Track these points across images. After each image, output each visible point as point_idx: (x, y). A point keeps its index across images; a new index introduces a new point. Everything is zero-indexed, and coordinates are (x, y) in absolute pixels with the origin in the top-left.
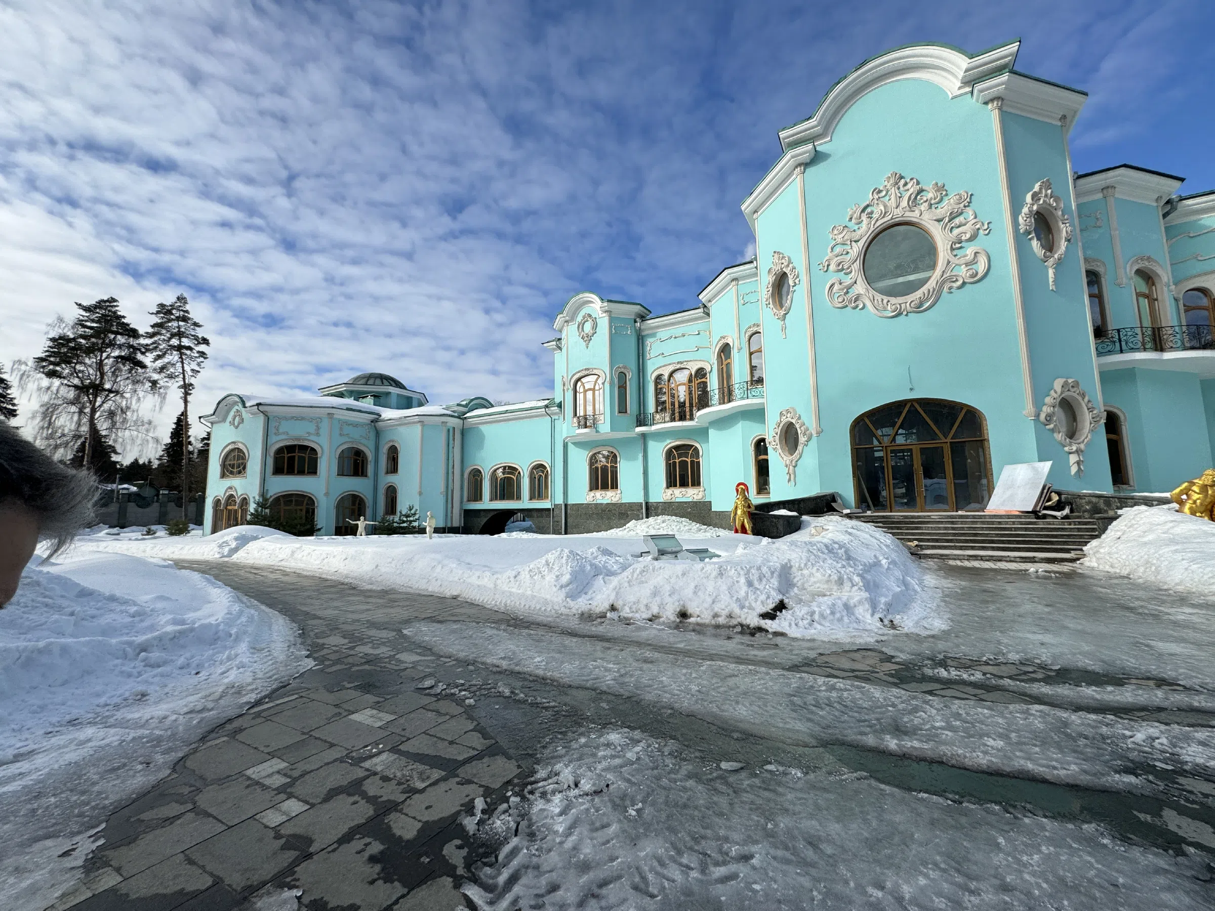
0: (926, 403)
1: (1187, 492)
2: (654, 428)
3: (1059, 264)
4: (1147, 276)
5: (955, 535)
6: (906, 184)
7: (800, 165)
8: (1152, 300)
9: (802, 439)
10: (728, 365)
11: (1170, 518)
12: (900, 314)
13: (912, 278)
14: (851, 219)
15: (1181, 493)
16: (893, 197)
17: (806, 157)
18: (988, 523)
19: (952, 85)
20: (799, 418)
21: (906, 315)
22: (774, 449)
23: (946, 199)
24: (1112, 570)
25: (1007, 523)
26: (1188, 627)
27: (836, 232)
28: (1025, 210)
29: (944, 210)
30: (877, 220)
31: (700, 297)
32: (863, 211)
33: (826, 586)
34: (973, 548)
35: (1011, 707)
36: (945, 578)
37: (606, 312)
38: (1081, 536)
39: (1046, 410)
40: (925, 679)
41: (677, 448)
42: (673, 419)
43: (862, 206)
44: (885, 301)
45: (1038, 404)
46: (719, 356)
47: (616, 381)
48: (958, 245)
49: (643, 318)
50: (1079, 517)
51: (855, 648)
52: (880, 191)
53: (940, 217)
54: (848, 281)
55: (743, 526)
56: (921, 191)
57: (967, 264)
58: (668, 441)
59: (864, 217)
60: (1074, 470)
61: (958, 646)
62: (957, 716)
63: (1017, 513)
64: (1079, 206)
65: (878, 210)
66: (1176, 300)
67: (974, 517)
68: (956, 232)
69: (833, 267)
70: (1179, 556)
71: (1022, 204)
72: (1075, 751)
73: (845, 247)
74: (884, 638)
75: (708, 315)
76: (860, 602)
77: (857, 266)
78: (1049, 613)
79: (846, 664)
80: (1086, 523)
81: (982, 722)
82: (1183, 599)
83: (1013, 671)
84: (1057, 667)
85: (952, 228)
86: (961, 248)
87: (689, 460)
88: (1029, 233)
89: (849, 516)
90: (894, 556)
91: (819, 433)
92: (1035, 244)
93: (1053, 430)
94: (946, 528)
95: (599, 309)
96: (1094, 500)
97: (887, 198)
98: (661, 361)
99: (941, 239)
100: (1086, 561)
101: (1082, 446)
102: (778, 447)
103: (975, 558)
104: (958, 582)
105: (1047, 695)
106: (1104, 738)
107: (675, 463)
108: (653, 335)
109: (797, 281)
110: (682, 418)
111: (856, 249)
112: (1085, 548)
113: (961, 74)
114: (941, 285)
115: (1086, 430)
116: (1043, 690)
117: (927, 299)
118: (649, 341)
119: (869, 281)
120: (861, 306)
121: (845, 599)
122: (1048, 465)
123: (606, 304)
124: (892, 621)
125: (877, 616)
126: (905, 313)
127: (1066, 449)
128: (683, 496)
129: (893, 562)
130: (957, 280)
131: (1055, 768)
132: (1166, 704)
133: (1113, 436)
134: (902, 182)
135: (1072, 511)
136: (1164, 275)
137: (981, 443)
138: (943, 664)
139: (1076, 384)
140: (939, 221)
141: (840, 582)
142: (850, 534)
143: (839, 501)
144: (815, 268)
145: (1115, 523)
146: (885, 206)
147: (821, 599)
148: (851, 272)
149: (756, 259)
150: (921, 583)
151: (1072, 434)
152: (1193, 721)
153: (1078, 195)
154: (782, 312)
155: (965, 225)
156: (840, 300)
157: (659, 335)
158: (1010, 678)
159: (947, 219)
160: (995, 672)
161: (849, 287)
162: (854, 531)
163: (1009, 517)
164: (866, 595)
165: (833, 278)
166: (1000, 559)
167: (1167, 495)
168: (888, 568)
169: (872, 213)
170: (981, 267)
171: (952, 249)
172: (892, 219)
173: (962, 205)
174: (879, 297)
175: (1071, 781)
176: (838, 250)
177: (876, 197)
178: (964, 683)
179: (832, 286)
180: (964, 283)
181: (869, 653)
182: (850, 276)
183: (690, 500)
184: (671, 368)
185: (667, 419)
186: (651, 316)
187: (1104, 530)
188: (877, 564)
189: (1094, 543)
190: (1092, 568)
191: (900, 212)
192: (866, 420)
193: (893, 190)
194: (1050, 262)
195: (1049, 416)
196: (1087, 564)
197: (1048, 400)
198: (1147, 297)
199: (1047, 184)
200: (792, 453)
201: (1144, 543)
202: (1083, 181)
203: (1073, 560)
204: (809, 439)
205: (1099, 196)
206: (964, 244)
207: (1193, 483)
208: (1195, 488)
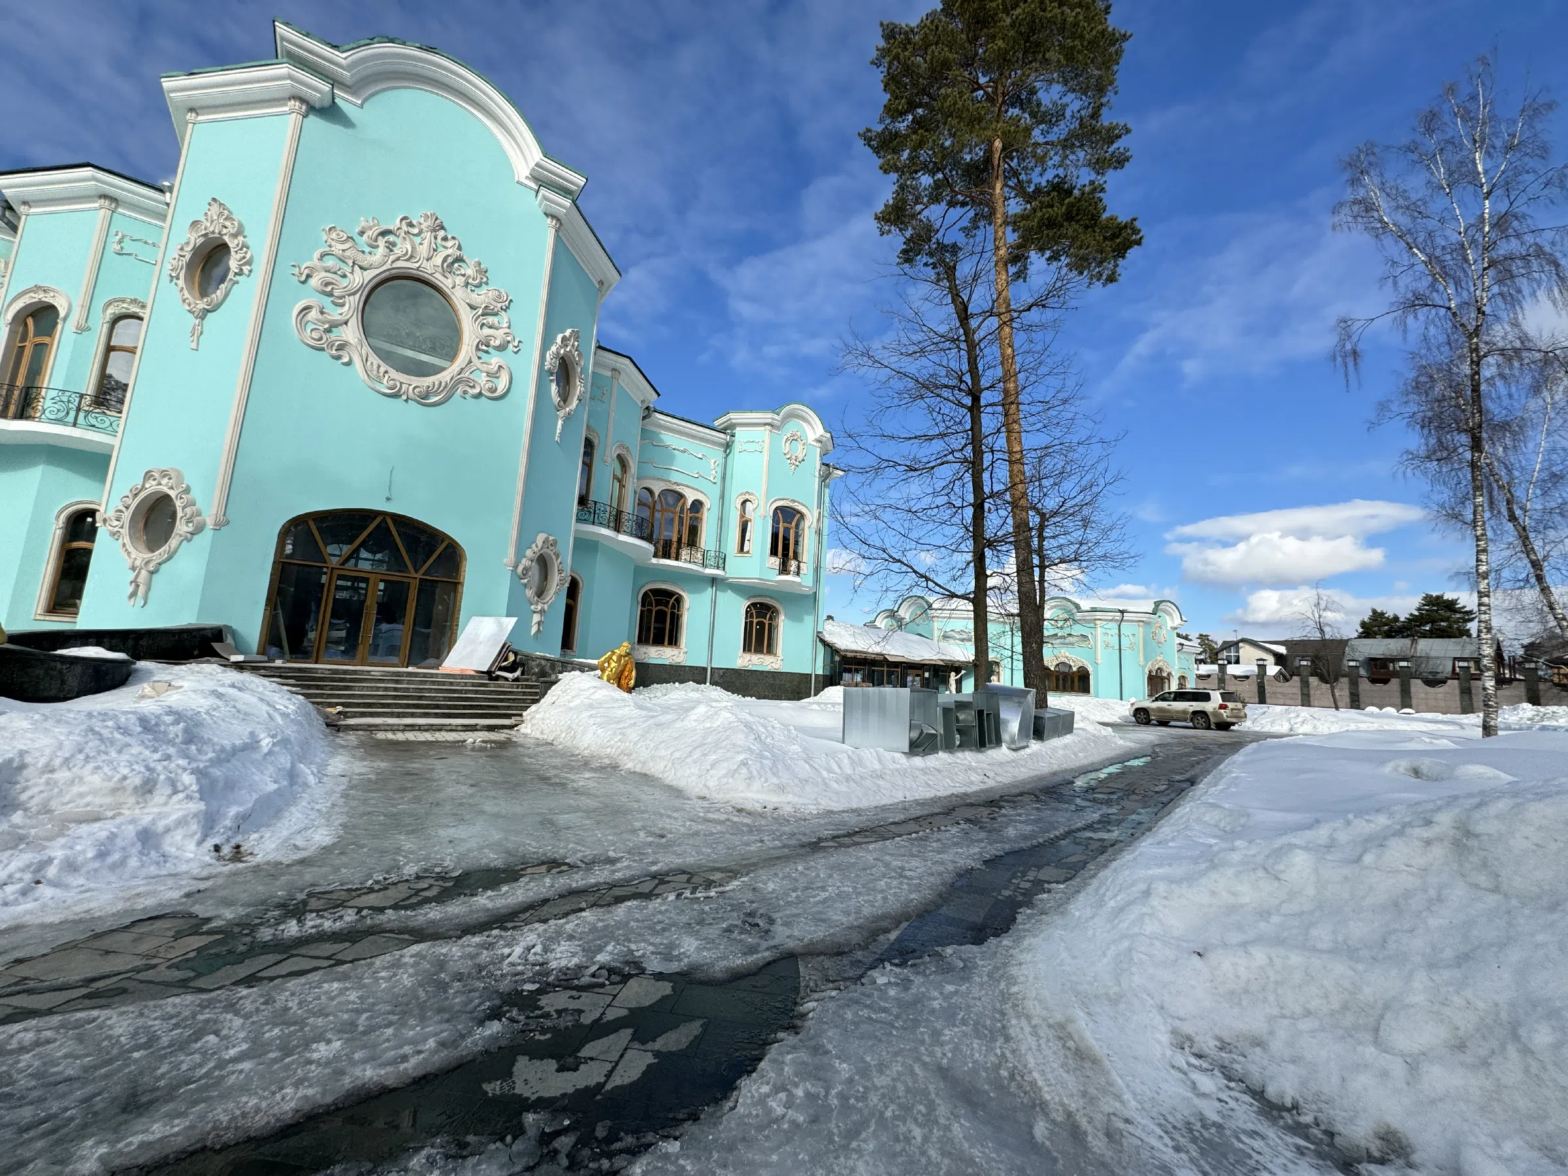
1: (609, 660)
3: (568, 418)
4: (623, 463)
5: (395, 697)
6: (445, 239)
7: (302, 100)
8: (622, 486)
9: (181, 528)
10: (43, 348)
11: (594, 684)
12: (396, 396)
13: (424, 358)
14: (362, 233)
15: (604, 662)
16: (426, 242)
17: (315, 97)
18: (439, 683)
19: (523, 171)
20: (187, 491)
21: (406, 401)
22: (114, 534)
23: (484, 287)
24: (541, 737)
25: (458, 684)
26: (582, 794)
27: (334, 236)
28: (554, 348)
29: (481, 297)
30: (398, 259)
32: (383, 234)
33: (108, 800)
34: (413, 715)
35: (378, 962)
36: (362, 759)
38: (524, 701)
39: (525, 562)
40: (258, 949)
43: (384, 227)
44: (382, 370)
45: (519, 554)
46: (19, 320)
48: (484, 348)
50: (527, 680)
51: (128, 921)
52: (411, 225)
53: (473, 303)
54: (335, 314)
56: (459, 259)
57: (488, 374)
59: (381, 242)
60: (534, 630)
61: (336, 870)
63: (473, 673)
64: (593, 373)
65: (403, 246)
66: (635, 493)
67: (425, 675)
68: (486, 331)
69: (314, 282)
70: (592, 721)
71: (553, 342)
72: (440, 1011)
73: (343, 265)
74: (202, 885)
75: (14, 228)
76: (182, 822)
77: (354, 301)
78: (472, 796)
80: (531, 687)
82: (586, 764)
83: (401, 892)
84: (456, 874)
85: (483, 324)
86: (487, 352)
88: (552, 374)
89: (239, 667)
91: (221, 524)
92: (554, 387)
93: (525, 585)
94: (386, 689)
96: (543, 662)
97: (417, 240)
99: (470, 332)
100: (525, 729)
101: (546, 607)
102: (125, 531)
103: (412, 728)
104: (375, 765)
105: (433, 922)
106: (481, 969)
109: (246, 269)
111: (359, 279)
112: (524, 713)
113: (532, 165)
114: (457, 382)
115: (552, 592)
116: (431, 915)
117: (436, 393)
119: (367, 330)
120: (346, 360)
121: (146, 820)
122: (514, 620)
124: (238, 847)
125: (210, 843)
126: (404, 397)
127: (533, 607)
129: (285, 742)
130: (473, 387)
133: (571, 602)
134: (441, 234)
135: (523, 674)
136: (633, 467)
137: (455, 586)
138: (297, 911)
139: (554, 544)
140: (472, 307)
141: (147, 788)
142: (220, 696)
143: (229, 640)
144: (284, 269)
145: (554, 688)
146: (413, 248)
147: (84, 829)
148: (343, 305)
149: (171, 189)
150: (321, 775)
151: (540, 593)
153: (595, 364)
154: (202, 304)
155: (497, 329)
156: (315, 335)
158: (396, 907)
159: (480, 311)
160: (376, 904)
161: (334, 325)
162: (232, 692)
163: (462, 677)
164: (198, 806)
165: (311, 297)
166: (439, 729)
167: (595, 662)
168: (270, 753)
169: (394, 244)
170: (502, 384)
171: (478, 349)
172: (418, 269)
173: (499, 305)
174: (374, 360)
176: (330, 262)
177: (405, 228)
178: (322, 937)
179: (307, 309)
180: (480, 394)
181: (158, 924)
182: (340, 310)
187: (543, 695)
188: (252, 745)
189: (534, 707)
190: (525, 735)
191: (430, 268)
192: (311, 524)
193: (428, 235)
194: (561, 413)
195: (526, 569)
196: (523, 731)
197: (529, 553)
198: (620, 481)
199: (576, 335)
200: (152, 546)
201: (571, 709)
202: (600, 352)
203: (511, 727)
204: (199, 529)
205: (609, 374)
206: (490, 350)
207: (614, 653)
208: (615, 658)
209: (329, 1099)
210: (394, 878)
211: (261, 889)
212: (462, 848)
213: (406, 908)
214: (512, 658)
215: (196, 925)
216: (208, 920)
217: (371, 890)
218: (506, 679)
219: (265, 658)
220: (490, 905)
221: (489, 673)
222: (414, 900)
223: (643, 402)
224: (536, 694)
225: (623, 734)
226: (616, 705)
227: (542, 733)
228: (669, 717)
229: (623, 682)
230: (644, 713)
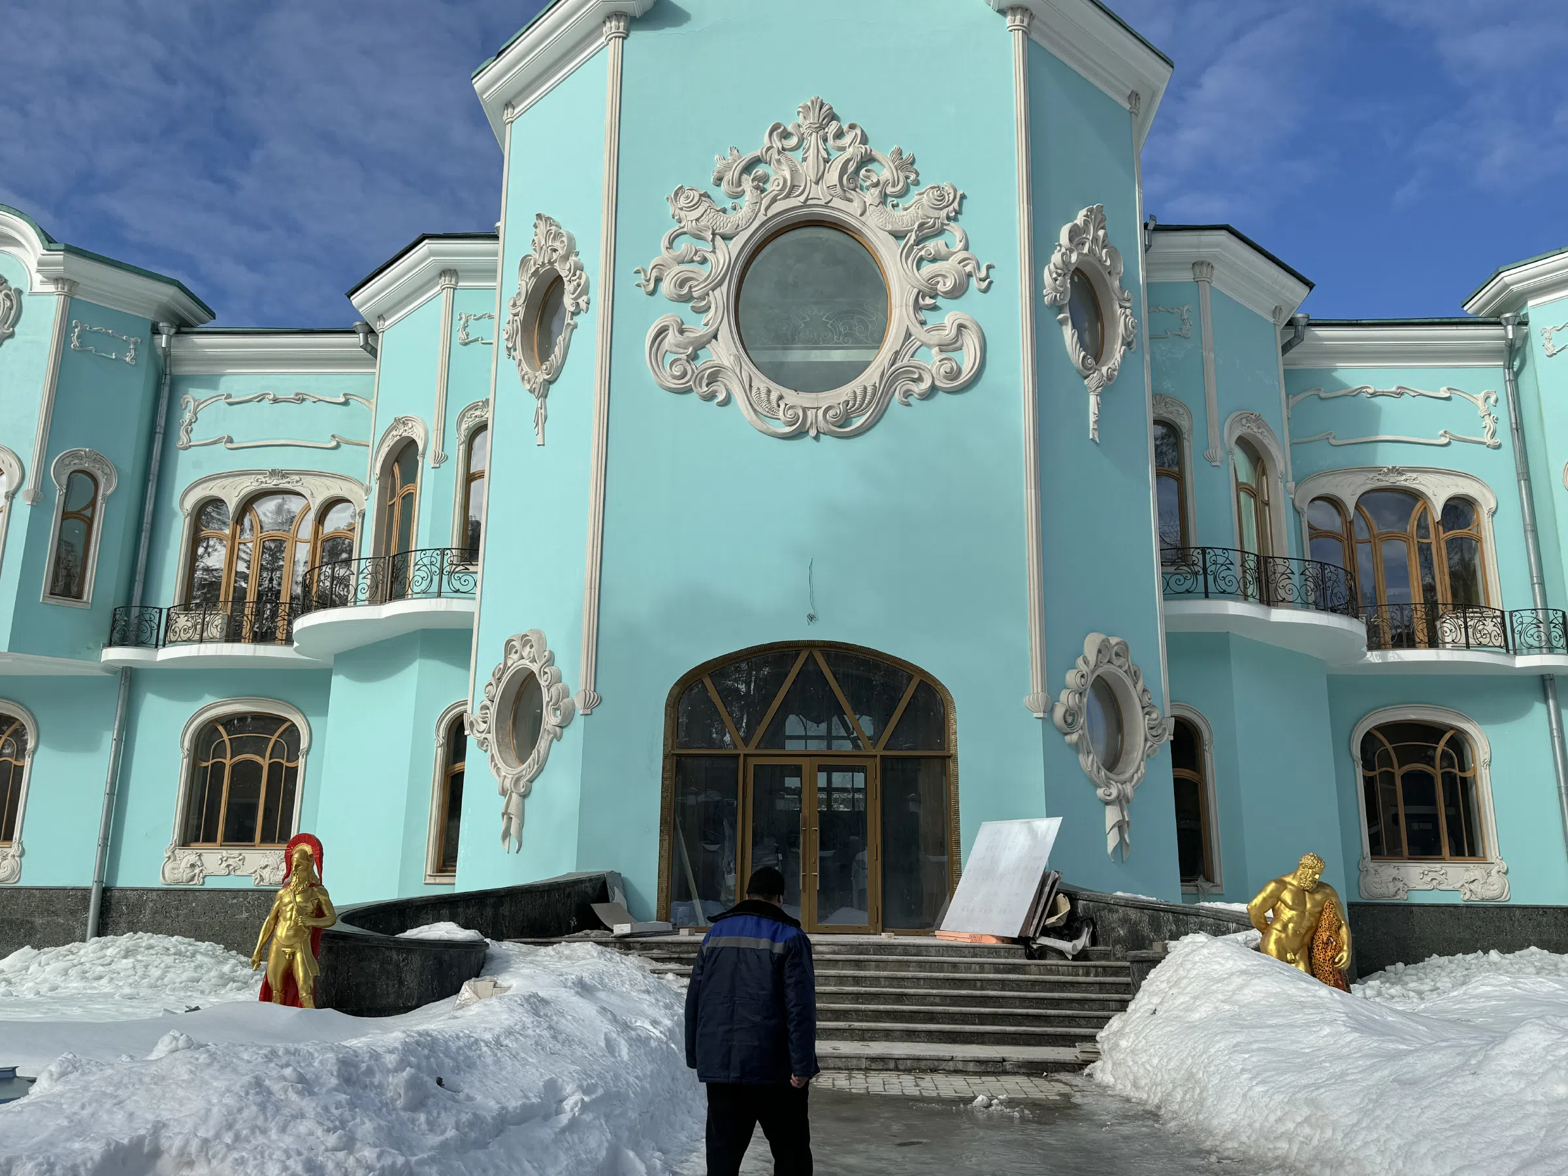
0: (838, 652)
1: (1274, 901)
2: (165, 654)
3: (1108, 389)
4: (1256, 455)
5: (857, 997)
6: (839, 135)
7: (618, 16)
8: (1262, 505)
9: (550, 720)
10: (408, 500)
12: (799, 434)
13: (837, 356)
14: (719, 180)
15: (1264, 907)
16: (811, 153)
18: (932, 966)
20: (551, 661)
21: (817, 438)
22: (482, 743)
23: (914, 191)
25: (968, 967)
27: (682, 202)
28: (1056, 258)
29: (908, 214)
30: (774, 200)
31: (356, 299)
32: (748, 168)
34: (888, 1035)
37: (56, 280)
38: (1103, 1004)
39: (1067, 699)
41: (228, 721)
42: (233, 635)
43: (748, 156)
44: (774, 396)
45: (1052, 684)
46: (387, 471)
47: (58, 496)
48: (928, 301)
49: (183, 326)
50: (1105, 956)
52: (786, 135)
53: (899, 227)
54: (699, 326)
55: (289, 977)
57: (943, 347)
58: (209, 700)
59: (747, 183)
60: (1112, 840)
63: (993, 942)
64: (1149, 286)
65: (779, 174)
66: (1298, 512)
67: (906, 949)
68: (928, 269)
69: (666, 287)
70: (1237, 1062)
71: (1055, 245)
73: (700, 245)
75: (373, 352)
77: (720, 297)
80: (1117, 971)
85: (921, 259)
86: (934, 308)
87: (265, 763)
88: (1060, 310)
89: (625, 944)
91: (593, 704)
92: (1068, 334)
93: (1076, 747)
94: (841, 980)
95: (33, 266)
96: (1133, 914)
97: (799, 154)
98: (223, 460)
99: (901, 283)
100: (1103, 1072)
101: (1128, 789)
102: (492, 737)
107: (218, 768)
108: (211, 381)
109: (582, 301)
110: (263, 637)
111: (725, 255)
112: (1101, 1035)
114: (891, 379)
115: (1137, 755)
117: (861, 411)
118: (193, 395)
119: (744, 342)
120: (721, 397)
122: (1056, 822)
123: (59, 257)
126: (813, 433)
127: (1100, 792)
128: (231, 870)
130: (920, 379)
133: (1186, 773)
134: (833, 127)
135: (1094, 941)
136: (1280, 459)
137: (944, 762)
139: (1122, 651)
140: (898, 236)
144: (628, 282)
145: (1153, 974)
146: (794, 172)
148: (707, 309)
149: (497, 229)
151: (1113, 761)
153: (1149, 268)
154: (542, 376)
155: (945, 258)
156: (677, 371)
157: (225, 385)
159: (913, 237)
161: (701, 344)
163: (975, 950)
165: (665, 312)
169: (765, 179)
170: (967, 360)
171: (917, 307)
172: (805, 205)
173: (943, 213)
174: (761, 382)
176: (684, 246)
177: (777, 144)
179: (662, 332)
180: (934, 389)
182: (705, 318)
183: (250, 884)
184: (249, 485)
185: (214, 631)
186: (211, 325)
187: (1132, 989)
189: (1116, 1022)
190: (1103, 1088)
191: (822, 194)
192: (708, 682)
193: (813, 140)
194: (1093, 381)
195: (1071, 713)
196: (1098, 1076)
197: (1071, 677)
198: (1254, 494)
199: (1098, 218)
200: (522, 759)
201: (1193, 1027)
202: (1162, 238)
203: (1077, 1067)
204: (567, 720)
205: (1187, 276)
206: (940, 301)
207: (1283, 885)
208: (1287, 896)
214: (1065, 906)
218: (1061, 954)
219: (667, 926)
221: (1023, 940)
223: (1277, 311)
224: (1117, 989)
225: (1313, 1103)
226: (1299, 1018)
227: (1135, 1085)
229: (1319, 955)
230: (1372, 1043)
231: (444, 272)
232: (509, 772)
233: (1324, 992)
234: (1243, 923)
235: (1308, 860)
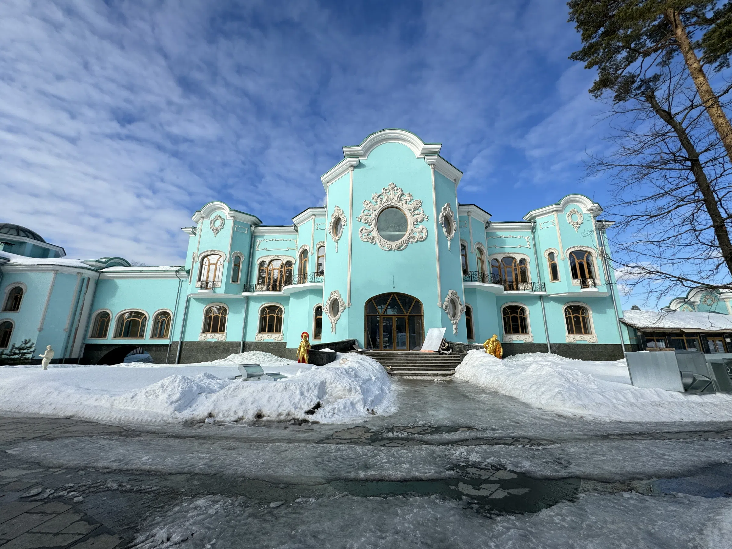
0: (400, 295)
1: (488, 343)
2: (255, 294)
3: (452, 240)
4: (480, 251)
5: (407, 363)
6: (397, 190)
7: (352, 166)
8: (482, 261)
9: (341, 308)
10: (305, 262)
12: (390, 250)
13: (397, 233)
14: (373, 199)
15: (486, 345)
16: (392, 194)
17: (354, 163)
18: (421, 357)
19: (418, 153)
20: (341, 297)
21: (394, 251)
22: (326, 313)
23: (412, 201)
24: (463, 379)
25: (428, 357)
26: (482, 403)
27: (366, 203)
28: (441, 214)
29: (412, 205)
30: (384, 203)
31: (294, 220)
32: (379, 197)
33: (343, 393)
34: (414, 370)
35: (415, 447)
36: (400, 386)
37: (232, 217)
38: (455, 363)
39: (445, 303)
40: (383, 439)
41: (269, 307)
42: (268, 290)
43: (379, 194)
44: (385, 242)
45: (443, 301)
46: (301, 256)
47: (233, 261)
48: (416, 223)
49: (256, 225)
50: (455, 354)
51: (353, 426)
52: (386, 190)
53: (410, 208)
54: (369, 229)
55: (303, 358)
56: (403, 195)
57: (419, 232)
58: (264, 303)
59: (379, 199)
60: (454, 332)
61: (399, 420)
62: (393, 456)
63: (433, 352)
64: (459, 217)
65: (385, 198)
66: (489, 262)
67: (416, 354)
68: (416, 217)
69: (363, 221)
70: (483, 372)
71: (441, 211)
72: (435, 464)
73: (369, 212)
74: (367, 420)
75: (297, 231)
76: (359, 401)
77: (374, 222)
78: (438, 401)
79: (347, 436)
80: (457, 357)
81: (402, 457)
82: (483, 391)
83: (419, 429)
84: (436, 426)
85: (414, 215)
87: (275, 316)
88: (442, 224)
89: (361, 353)
90: (379, 375)
91: (350, 306)
92: (444, 229)
93: (447, 313)
94: (404, 359)
95: (227, 214)
96: (460, 346)
97: (389, 194)
98: (265, 253)
99: (410, 219)
100: (457, 375)
101: (457, 321)
102: (328, 312)
103: (415, 374)
104: (405, 387)
105: (430, 440)
106: (446, 456)
107: (266, 317)
108: (262, 237)
109: (345, 224)
110: (274, 289)
111: (375, 214)
112: (455, 369)
113: (421, 150)
114: (409, 239)
115: (459, 314)
116: (429, 437)
117: (403, 245)
118: (258, 240)
119: (379, 230)
120: (374, 243)
121: (351, 399)
122: (445, 329)
123: (233, 212)
124: (373, 410)
125: (366, 408)
127: (452, 322)
128: (269, 338)
129: (378, 378)
130: (415, 239)
131: (426, 473)
132: (469, 438)
133: (468, 317)
134: (396, 188)
135: (452, 351)
136: (486, 252)
137: (421, 317)
138: (392, 430)
139: (456, 293)
140: (410, 210)
141: (350, 390)
142: (359, 363)
143: (357, 344)
144: (355, 219)
145: (466, 357)
146: (388, 197)
147: (340, 400)
148: (371, 225)
149: (326, 207)
150: (389, 389)
151: (454, 316)
152: (476, 443)
153: (459, 212)
154: (337, 238)
155: (419, 214)
156: (365, 237)
157: (265, 238)
158: (418, 434)
159: (412, 210)
160: (412, 432)
161: (370, 232)
162: (362, 361)
163: (429, 354)
164: (362, 396)
165: (362, 226)
166: (424, 375)
167: (482, 345)
168: (375, 382)
169: (382, 199)
170: (424, 235)
171: (414, 224)
172: (390, 204)
173: (418, 205)
174: (383, 240)
175: (430, 478)
176: (366, 212)
177: (385, 192)
178: (399, 438)
179: (362, 230)
180: (417, 241)
181: (360, 428)
182: (371, 227)
183: (273, 341)
184: (271, 258)
185: (265, 289)
186: (262, 225)
187: (462, 360)
188: (370, 379)
189: (459, 366)
190: (457, 378)
191: (394, 202)
192: (373, 301)
193: (392, 191)
194: (449, 238)
195: (446, 306)
196: (456, 376)
197: (446, 299)
198: (480, 259)
199: (449, 205)
200: (335, 316)
201: (474, 366)
202: (461, 207)
203: (451, 375)
204: (345, 308)
205: (466, 214)
206: (418, 223)
207: (490, 340)
208: (491, 342)
209: (408, 477)
210: (416, 425)
211: (380, 423)
212: (437, 418)
213: (421, 434)
214: (447, 345)
215: (368, 431)
216: (370, 429)
217: (410, 428)
218: (446, 354)
219: (367, 349)
220: (447, 438)
221: (439, 352)
222: (423, 432)
223: (484, 221)
224: (459, 360)
225: (498, 378)
226: (494, 364)
227: (464, 377)
228: (519, 369)
229: (497, 353)
230: (507, 368)
231: (313, 215)
232: (333, 319)
233: (498, 360)
234: (482, 347)
235: (494, 335)
